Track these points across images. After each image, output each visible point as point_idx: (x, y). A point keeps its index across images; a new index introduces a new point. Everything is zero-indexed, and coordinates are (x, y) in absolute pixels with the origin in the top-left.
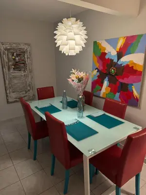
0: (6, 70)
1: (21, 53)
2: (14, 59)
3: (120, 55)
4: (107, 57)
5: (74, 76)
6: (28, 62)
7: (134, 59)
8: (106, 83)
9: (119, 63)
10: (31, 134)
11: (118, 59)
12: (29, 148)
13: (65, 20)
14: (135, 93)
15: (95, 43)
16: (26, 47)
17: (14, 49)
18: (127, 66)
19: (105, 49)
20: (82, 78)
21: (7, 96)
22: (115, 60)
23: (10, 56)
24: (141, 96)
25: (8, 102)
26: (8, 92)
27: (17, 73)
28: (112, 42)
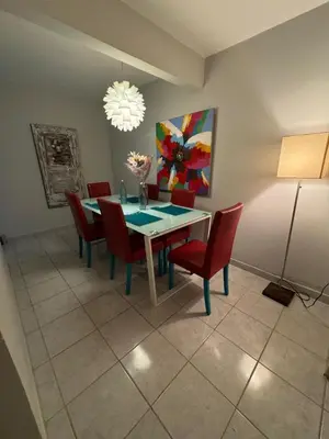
0: (44, 163)
1: (64, 141)
2: (55, 149)
3: (186, 136)
4: (172, 140)
5: (133, 160)
6: (74, 152)
7: (201, 139)
8: (173, 172)
9: (186, 146)
10: (83, 236)
11: (185, 141)
12: (81, 256)
13: (116, 83)
14: (205, 180)
15: (158, 125)
16: (70, 133)
17: (53, 135)
18: (195, 148)
19: (169, 131)
20: (142, 162)
21: (47, 198)
22: (182, 144)
23: (49, 144)
24: (211, 183)
25: (49, 207)
26: (48, 192)
27: (60, 168)
28: (177, 122)
